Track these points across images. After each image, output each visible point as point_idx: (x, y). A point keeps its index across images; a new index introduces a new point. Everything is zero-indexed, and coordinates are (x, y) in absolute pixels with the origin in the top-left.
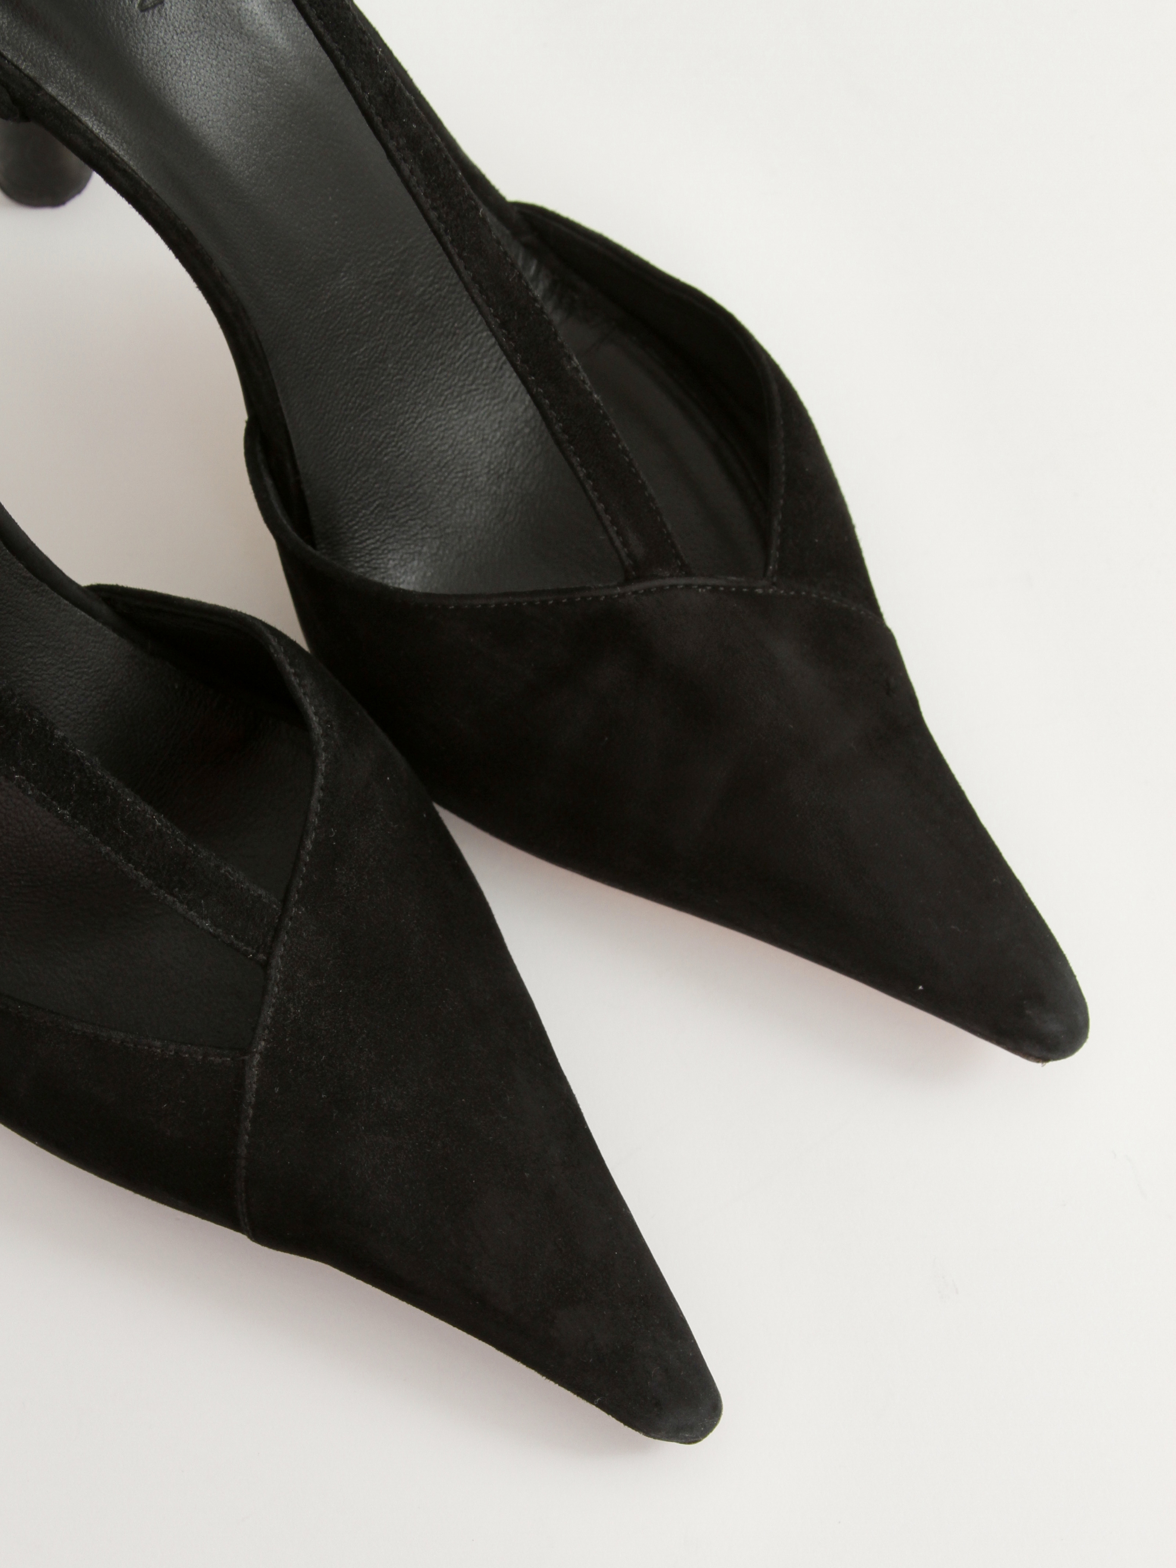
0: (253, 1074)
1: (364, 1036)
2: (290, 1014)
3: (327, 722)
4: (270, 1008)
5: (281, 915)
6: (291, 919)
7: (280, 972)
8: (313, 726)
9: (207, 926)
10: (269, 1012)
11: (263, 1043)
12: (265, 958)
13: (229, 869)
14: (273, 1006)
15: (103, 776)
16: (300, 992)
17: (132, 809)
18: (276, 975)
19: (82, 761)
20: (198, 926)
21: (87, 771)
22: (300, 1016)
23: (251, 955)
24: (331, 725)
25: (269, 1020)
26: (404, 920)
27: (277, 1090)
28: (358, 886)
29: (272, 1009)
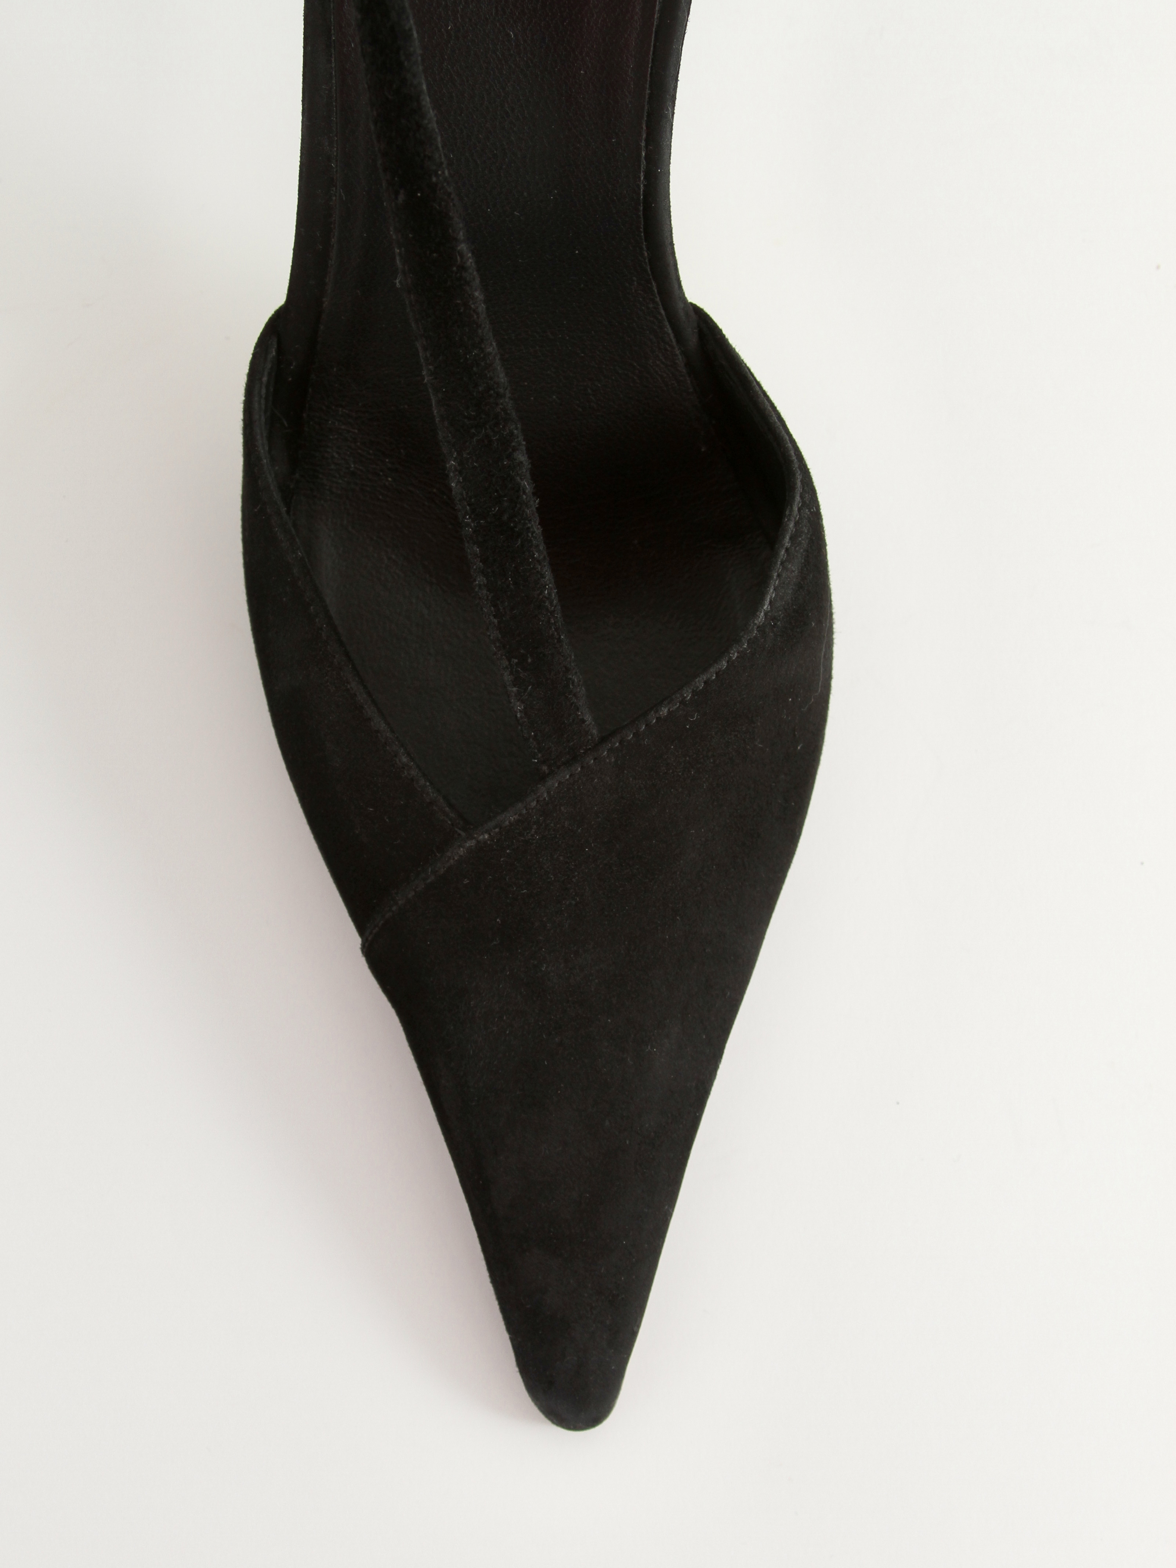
0: (460, 851)
1: (574, 902)
2: (528, 833)
3: (774, 619)
4: (515, 815)
5: (590, 748)
6: (595, 759)
7: (549, 793)
8: (758, 613)
9: (517, 709)
10: (510, 817)
11: (486, 836)
12: (547, 771)
13: (576, 680)
14: (520, 815)
15: (531, 520)
16: (551, 823)
17: (532, 566)
18: (543, 792)
19: (521, 494)
20: (511, 703)
21: (518, 506)
22: (534, 841)
23: (536, 761)
24: (775, 624)
25: (507, 823)
26: (694, 831)
27: (466, 881)
28: (680, 774)
29: (516, 817)
